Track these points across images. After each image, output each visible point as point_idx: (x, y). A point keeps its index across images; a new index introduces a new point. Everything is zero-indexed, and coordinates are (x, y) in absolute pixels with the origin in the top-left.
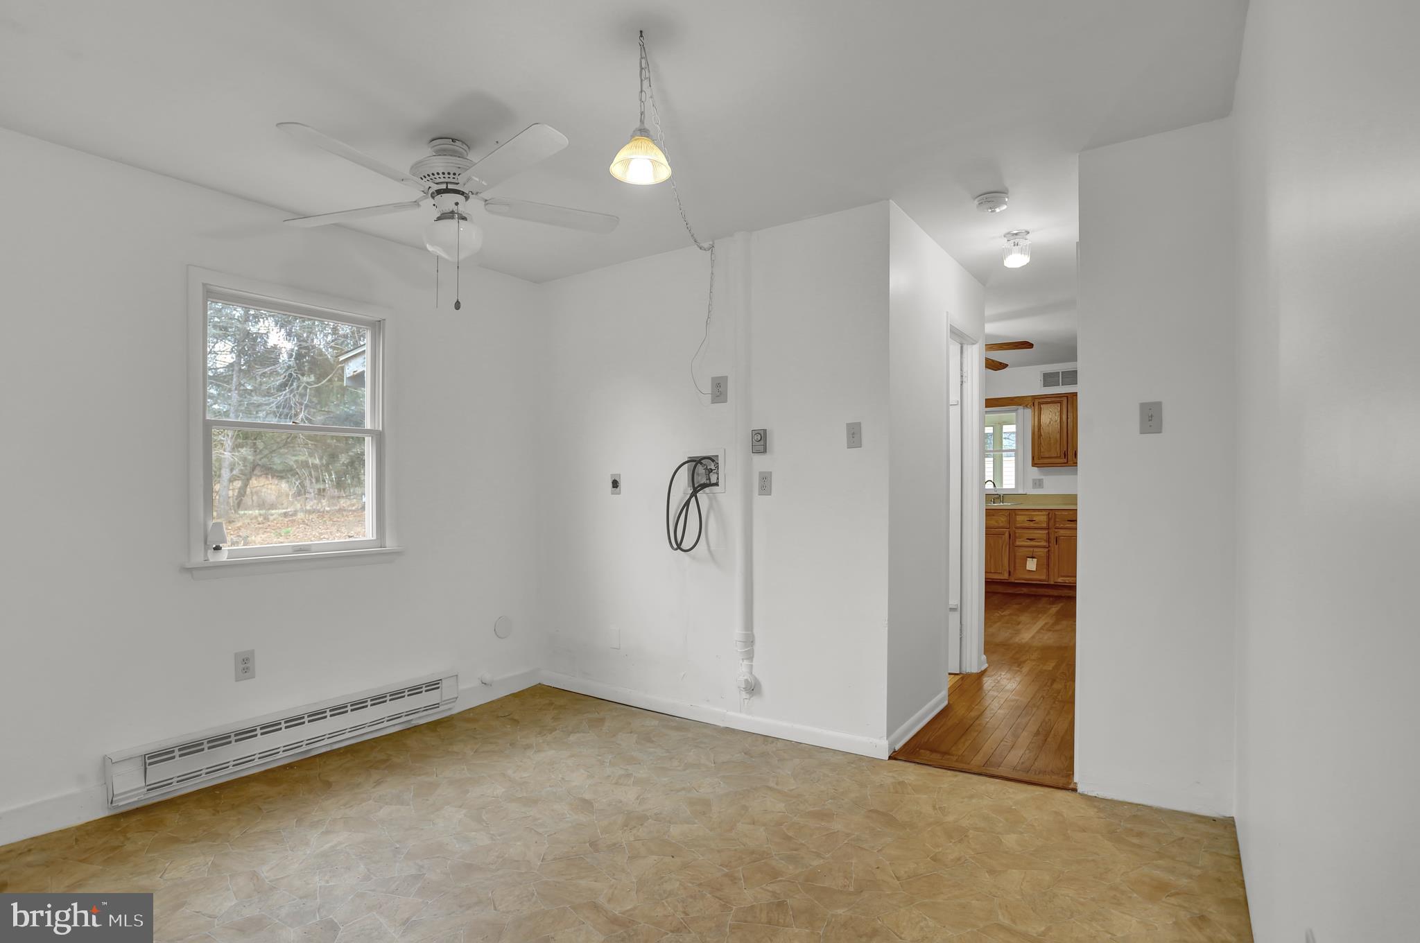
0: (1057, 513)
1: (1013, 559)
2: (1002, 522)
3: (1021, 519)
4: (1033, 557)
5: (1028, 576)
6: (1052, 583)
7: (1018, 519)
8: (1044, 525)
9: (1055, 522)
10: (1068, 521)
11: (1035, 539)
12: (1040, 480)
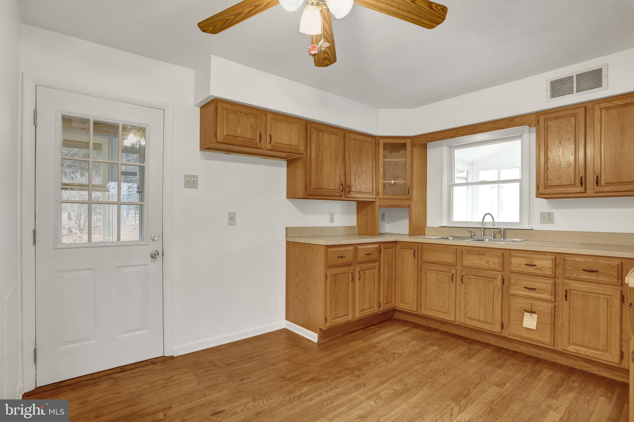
0: (566, 258)
1: (505, 309)
2: (494, 263)
3: (517, 262)
4: (532, 312)
5: (525, 335)
6: (559, 349)
7: (513, 262)
8: (549, 272)
9: (564, 270)
10: (584, 270)
11: (535, 289)
12: (550, 215)
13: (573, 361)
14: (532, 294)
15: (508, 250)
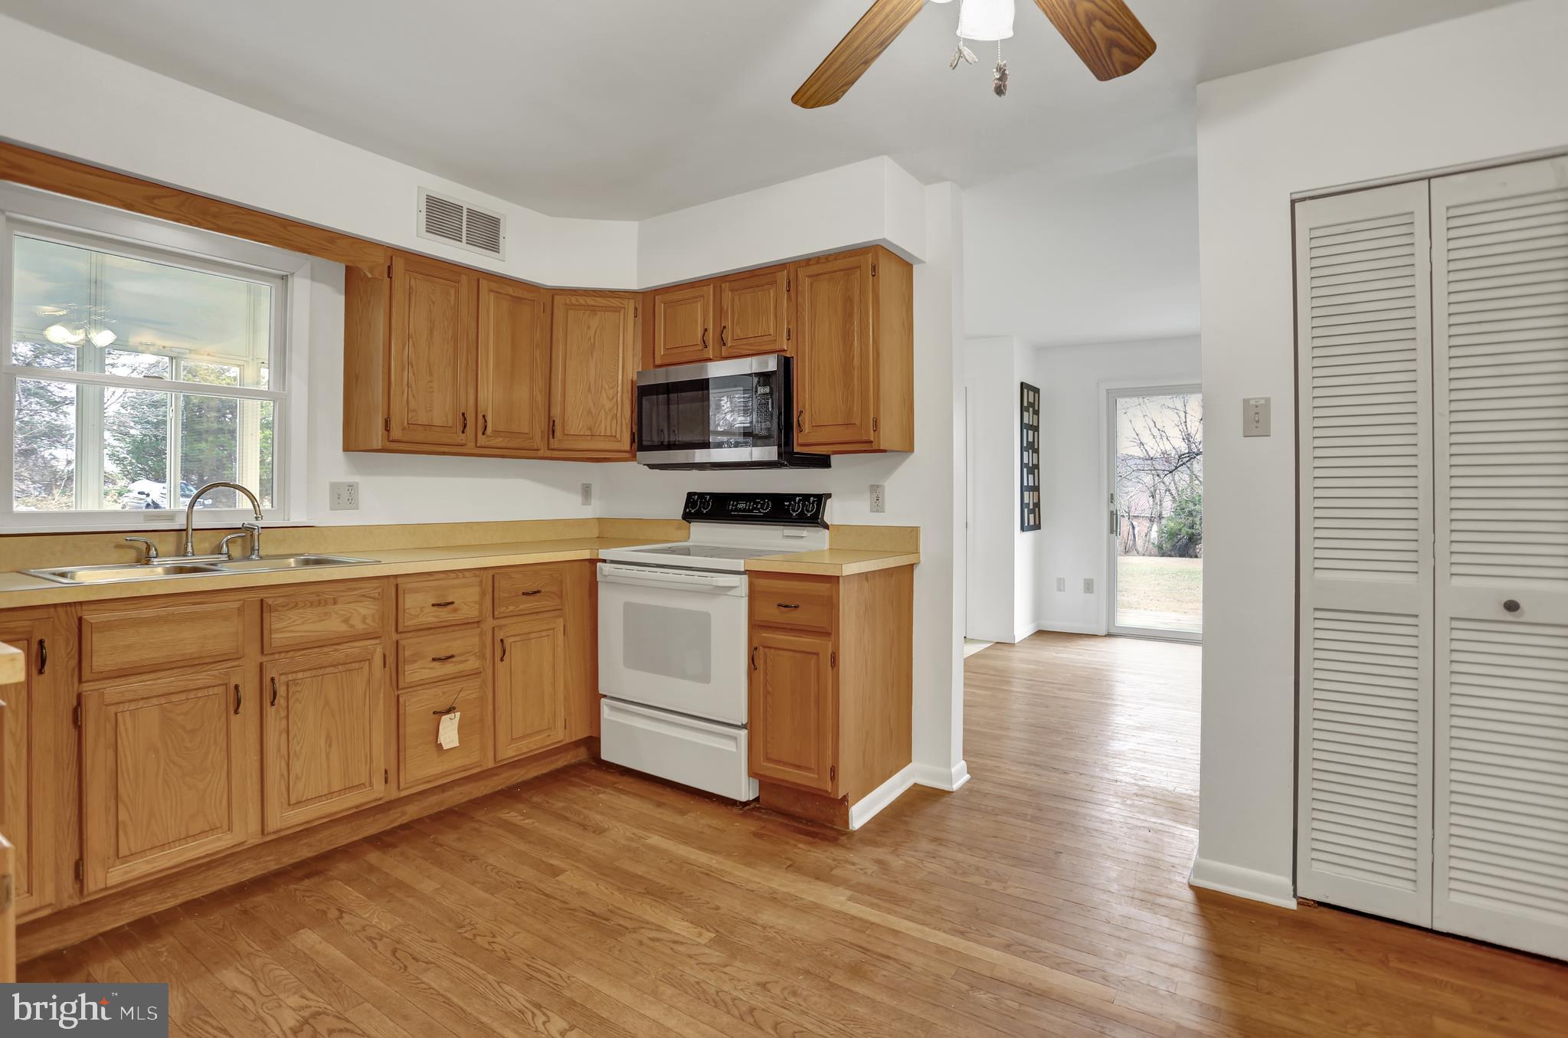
0: (498, 576)
1: (394, 730)
2: (364, 618)
3: (418, 606)
4: (449, 711)
5: (438, 770)
6: (490, 765)
7: (406, 606)
8: (473, 614)
9: (495, 599)
11: (452, 656)
14: (449, 668)
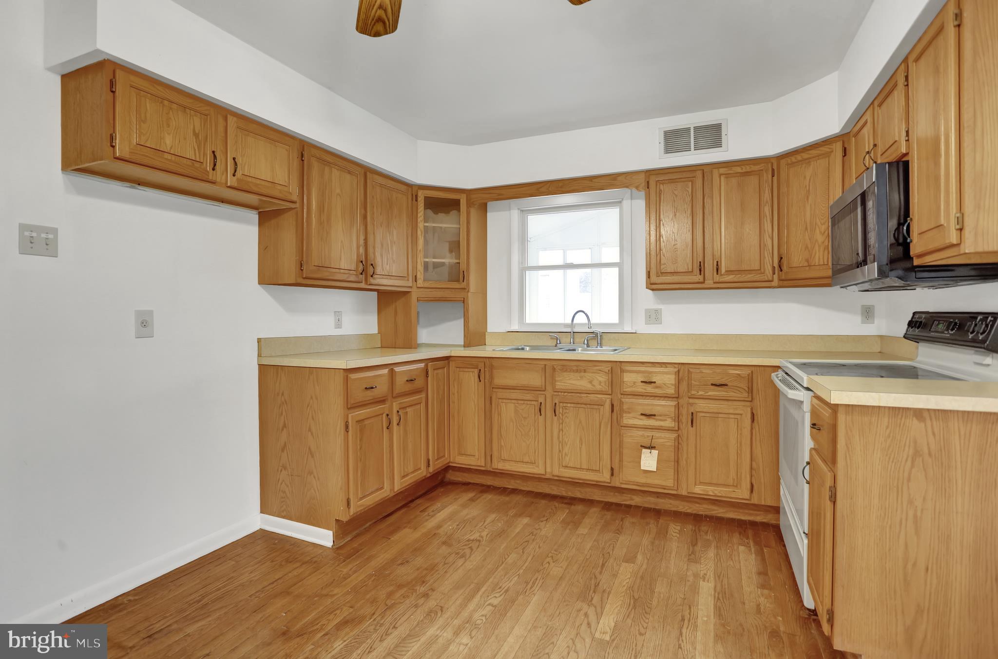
0: (691, 370)
1: (617, 448)
2: (600, 382)
3: (631, 380)
4: (651, 447)
5: (642, 480)
6: (684, 493)
7: (626, 379)
8: (671, 391)
9: (690, 386)
10: (712, 385)
11: (655, 415)
12: (657, 312)
13: (697, 505)
14: (651, 422)
15: (618, 363)
